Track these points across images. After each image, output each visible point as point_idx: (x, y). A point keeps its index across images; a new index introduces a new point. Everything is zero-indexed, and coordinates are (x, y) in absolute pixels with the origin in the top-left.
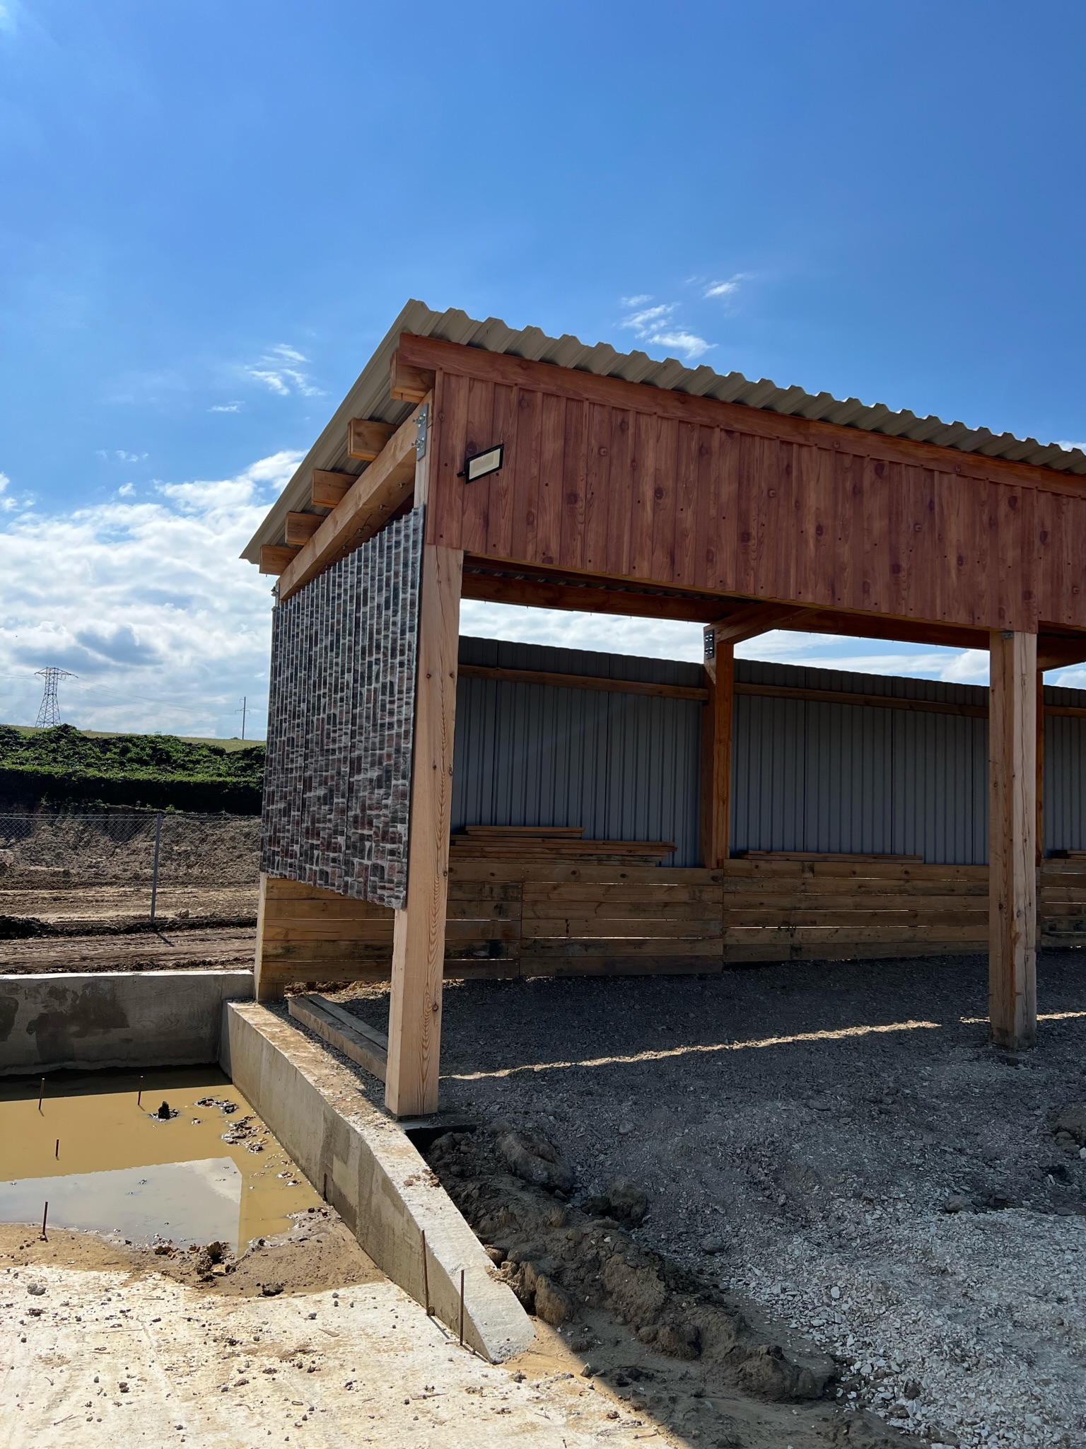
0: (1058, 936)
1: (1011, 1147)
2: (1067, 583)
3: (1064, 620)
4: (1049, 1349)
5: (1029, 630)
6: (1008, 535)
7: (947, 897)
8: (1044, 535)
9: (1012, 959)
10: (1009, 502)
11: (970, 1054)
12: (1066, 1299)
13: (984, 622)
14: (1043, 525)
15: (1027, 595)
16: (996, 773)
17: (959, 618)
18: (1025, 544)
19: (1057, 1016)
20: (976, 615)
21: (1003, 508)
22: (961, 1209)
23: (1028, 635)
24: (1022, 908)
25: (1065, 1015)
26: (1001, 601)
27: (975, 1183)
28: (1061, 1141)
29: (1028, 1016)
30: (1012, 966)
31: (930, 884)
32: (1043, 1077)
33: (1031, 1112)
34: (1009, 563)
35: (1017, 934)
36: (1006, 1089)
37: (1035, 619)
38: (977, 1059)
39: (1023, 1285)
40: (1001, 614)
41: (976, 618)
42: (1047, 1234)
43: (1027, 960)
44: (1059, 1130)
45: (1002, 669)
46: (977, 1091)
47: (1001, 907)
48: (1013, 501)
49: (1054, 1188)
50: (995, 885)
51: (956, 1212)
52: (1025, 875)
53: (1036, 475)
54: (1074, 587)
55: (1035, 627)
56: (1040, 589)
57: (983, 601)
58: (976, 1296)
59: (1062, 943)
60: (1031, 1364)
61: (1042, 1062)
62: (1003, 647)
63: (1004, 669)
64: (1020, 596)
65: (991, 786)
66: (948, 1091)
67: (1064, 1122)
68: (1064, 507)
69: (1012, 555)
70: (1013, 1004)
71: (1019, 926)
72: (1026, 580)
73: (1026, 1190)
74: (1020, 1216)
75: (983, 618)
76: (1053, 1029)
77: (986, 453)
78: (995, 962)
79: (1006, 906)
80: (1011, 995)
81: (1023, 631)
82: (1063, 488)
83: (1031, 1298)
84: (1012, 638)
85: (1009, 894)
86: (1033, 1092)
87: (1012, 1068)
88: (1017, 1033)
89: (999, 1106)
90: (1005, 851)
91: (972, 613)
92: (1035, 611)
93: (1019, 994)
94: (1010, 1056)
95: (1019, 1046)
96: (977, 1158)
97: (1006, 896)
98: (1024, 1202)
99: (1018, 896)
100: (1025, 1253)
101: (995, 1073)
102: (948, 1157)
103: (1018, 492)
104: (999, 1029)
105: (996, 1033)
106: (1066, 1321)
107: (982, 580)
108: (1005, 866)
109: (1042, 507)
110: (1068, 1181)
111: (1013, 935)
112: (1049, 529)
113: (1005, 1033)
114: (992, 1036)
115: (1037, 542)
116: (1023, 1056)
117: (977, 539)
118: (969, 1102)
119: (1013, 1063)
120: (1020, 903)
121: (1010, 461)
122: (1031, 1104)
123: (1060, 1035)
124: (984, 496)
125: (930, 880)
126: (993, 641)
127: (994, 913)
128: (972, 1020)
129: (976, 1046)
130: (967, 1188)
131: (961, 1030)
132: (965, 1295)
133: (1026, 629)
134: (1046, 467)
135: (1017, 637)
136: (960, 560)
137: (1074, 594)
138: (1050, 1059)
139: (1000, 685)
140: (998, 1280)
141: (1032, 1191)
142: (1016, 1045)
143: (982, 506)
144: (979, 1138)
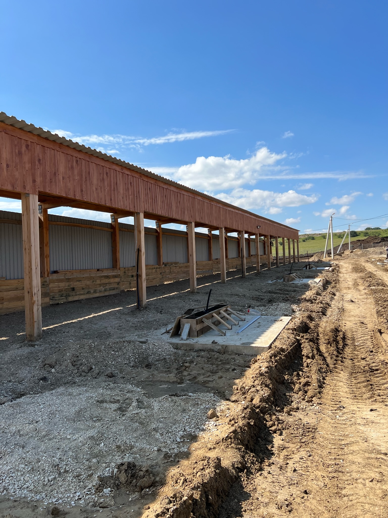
0: (55, 300)
1: (29, 375)
2: (48, 178)
3: (47, 191)
4: (31, 440)
5: (35, 194)
6: (26, 158)
7: (15, 291)
8: (39, 160)
9: (33, 310)
10: (26, 146)
11: (18, 346)
12: (39, 421)
13: (18, 189)
14: (39, 156)
15: (34, 181)
16: (25, 245)
17: (9, 188)
18: (32, 162)
19: (51, 327)
20: (15, 187)
21: (24, 148)
22: (6, 402)
23: (35, 195)
24: (36, 292)
25: (54, 326)
26: (24, 182)
27: (13, 391)
28: (46, 368)
29: (39, 328)
30: (33, 312)
31: (8, 287)
32: (43, 348)
33: (37, 361)
34: (27, 169)
35: (34, 301)
36: (29, 355)
37: (37, 190)
38: (21, 347)
39: (25, 421)
40: (24, 187)
41: (15, 188)
42: (36, 401)
43: (38, 309)
44: (45, 365)
45: (26, 207)
46: (19, 358)
47: (28, 292)
48: (27, 146)
49: (42, 385)
50: (26, 285)
51: (4, 404)
52: (37, 281)
53: (36, 138)
54: (50, 180)
55: (37, 193)
56: (39, 180)
57: (17, 182)
58: (8, 431)
59: (57, 302)
60: (23, 448)
61: (44, 343)
62: (26, 199)
63: (27, 207)
64: (31, 181)
65: (24, 250)
66: (7, 361)
67: (47, 362)
68: (46, 151)
69: (28, 166)
70: (33, 326)
71: (35, 298)
72: (33, 176)
73: (32, 388)
74: (27, 398)
75: (17, 188)
76: (49, 331)
77: (16, 126)
78: (27, 313)
79: (30, 292)
80: (33, 322)
81: (33, 194)
82: (45, 144)
83: (27, 425)
84: (29, 196)
85: (31, 288)
86: (38, 354)
87: (33, 348)
88: (35, 335)
89: (25, 362)
90: (29, 273)
91: (13, 186)
92: (37, 187)
93: (35, 322)
94: (33, 343)
95: (36, 340)
96: (16, 382)
97: (30, 288)
98: (31, 393)
99: (34, 288)
100: (27, 410)
101: (26, 350)
102: (5, 385)
103: (29, 143)
104: (29, 335)
105: (28, 336)
106: (38, 429)
107: (17, 174)
108: (29, 278)
109: (38, 149)
110: (47, 381)
111: (33, 302)
112: (41, 159)
113: (31, 336)
114: (27, 337)
115: (37, 163)
116: (37, 343)
117: (14, 159)
118: (15, 363)
119: (33, 346)
120: (35, 290)
121: (25, 131)
122: (37, 358)
123: (51, 333)
124: (16, 142)
125: (8, 286)
126: (22, 197)
127: (26, 295)
128: (21, 334)
129: (21, 343)
130: (10, 394)
131: (16, 338)
132: (3, 432)
133: (34, 193)
134: (39, 136)
135: (31, 196)
136: (8, 166)
137: (51, 182)
138: (46, 342)
139: (25, 213)
140: (16, 423)
141: (34, 388)
142: (35, 339)
143: (16, 146)
144: (17, 375)
